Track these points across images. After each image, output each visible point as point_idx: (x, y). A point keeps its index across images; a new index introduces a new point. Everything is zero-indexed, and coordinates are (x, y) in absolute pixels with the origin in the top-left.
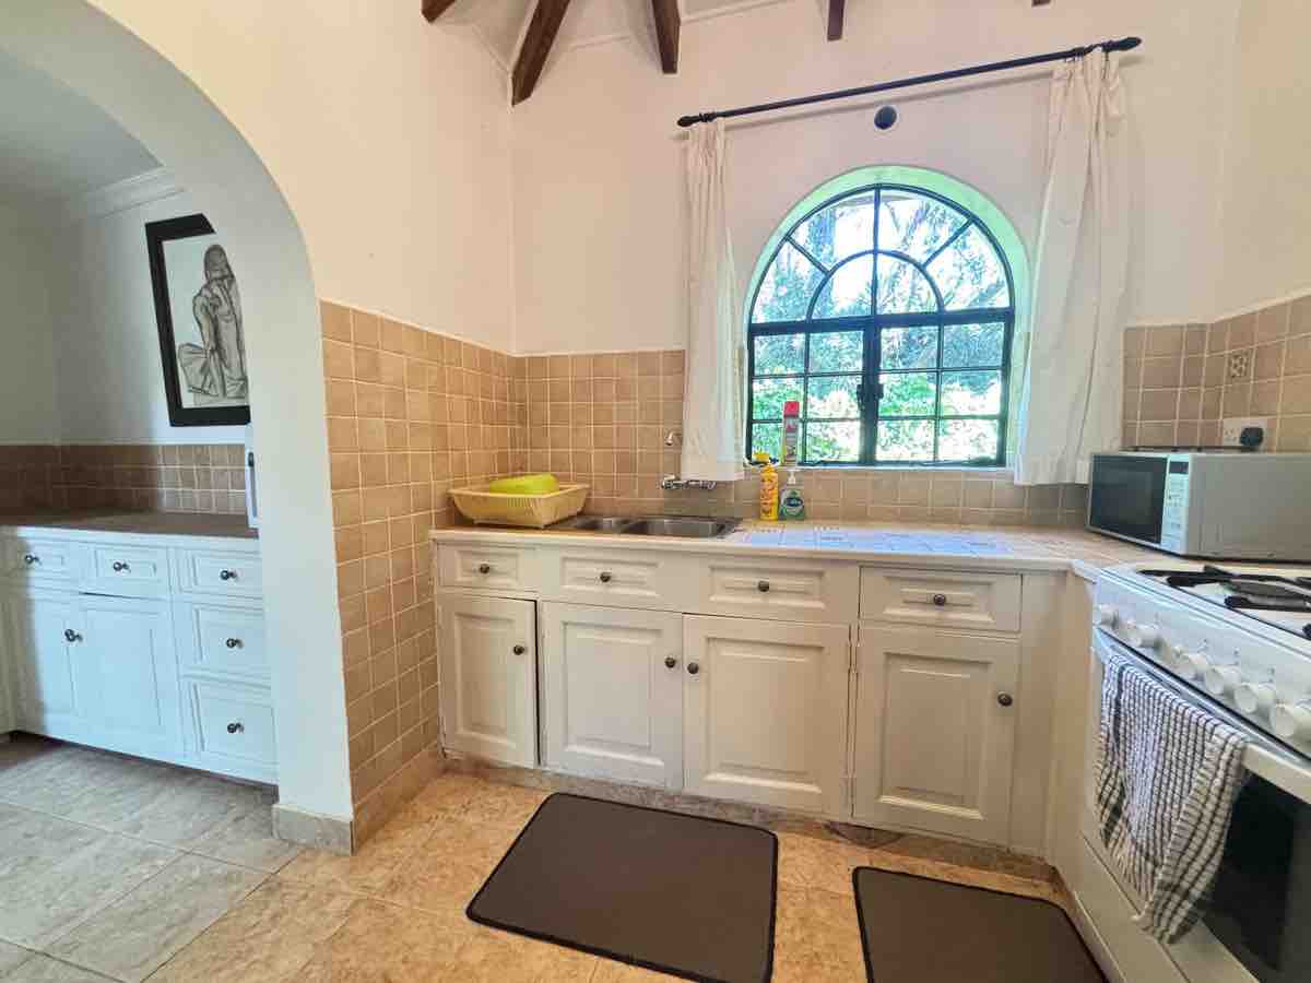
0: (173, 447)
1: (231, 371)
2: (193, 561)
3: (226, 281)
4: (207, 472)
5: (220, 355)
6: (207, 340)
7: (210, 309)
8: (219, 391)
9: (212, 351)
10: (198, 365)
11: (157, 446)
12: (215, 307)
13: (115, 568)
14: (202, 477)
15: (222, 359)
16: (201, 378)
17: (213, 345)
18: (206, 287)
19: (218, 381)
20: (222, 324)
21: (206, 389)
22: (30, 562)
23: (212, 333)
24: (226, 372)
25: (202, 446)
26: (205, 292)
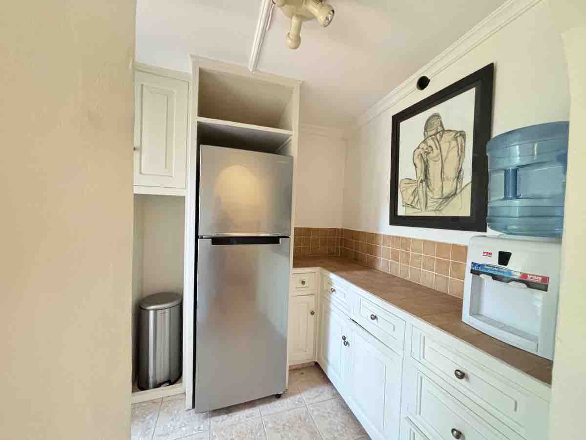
0: (389, 236)
1: (433, 194)
2: (424, 340)
3: (438, 136)
4: (408, 254)
5: (427, 183)
6: (419, 175)
7: (424, 156)
8: (423, 207)
9: (421, 182)
10: (411, 191)
11: (380, 235)
12: (428, 153)
13: (372, 318)
14: (404, 257)
15: (428, 186)
16: (412, 198)
17: (422, 177)
18: (424, 142)
19: (422, 200)
20: (431, 163)
21: (413, 205)
22: (333, 292)
23: (423, 170)
24: (429, 193)
25: (406, 239)
26: (423, 145)
